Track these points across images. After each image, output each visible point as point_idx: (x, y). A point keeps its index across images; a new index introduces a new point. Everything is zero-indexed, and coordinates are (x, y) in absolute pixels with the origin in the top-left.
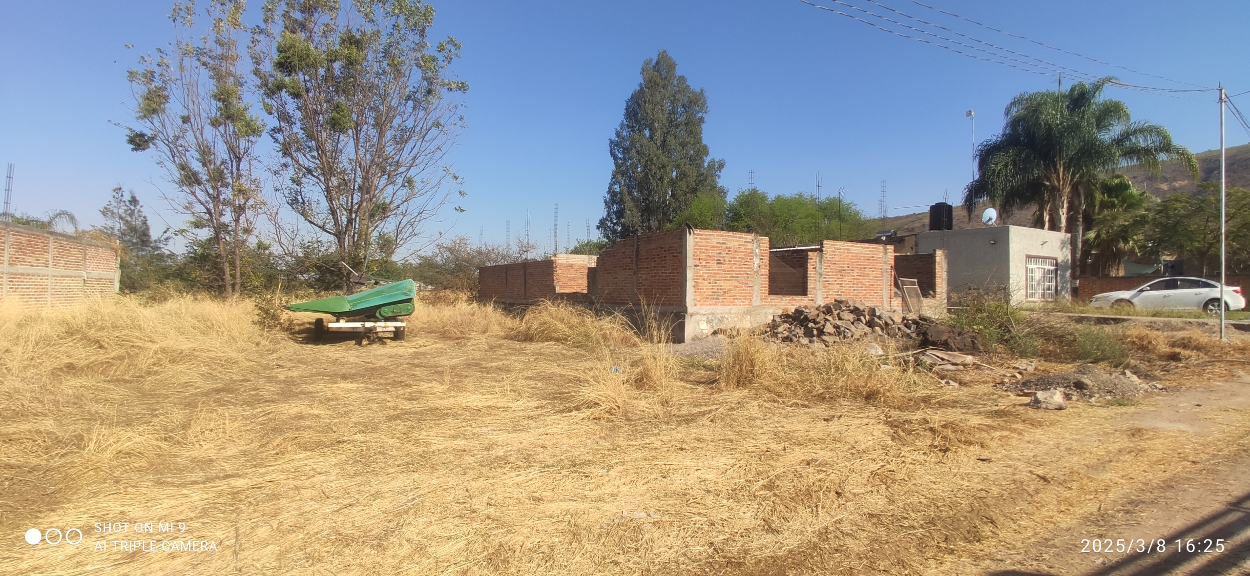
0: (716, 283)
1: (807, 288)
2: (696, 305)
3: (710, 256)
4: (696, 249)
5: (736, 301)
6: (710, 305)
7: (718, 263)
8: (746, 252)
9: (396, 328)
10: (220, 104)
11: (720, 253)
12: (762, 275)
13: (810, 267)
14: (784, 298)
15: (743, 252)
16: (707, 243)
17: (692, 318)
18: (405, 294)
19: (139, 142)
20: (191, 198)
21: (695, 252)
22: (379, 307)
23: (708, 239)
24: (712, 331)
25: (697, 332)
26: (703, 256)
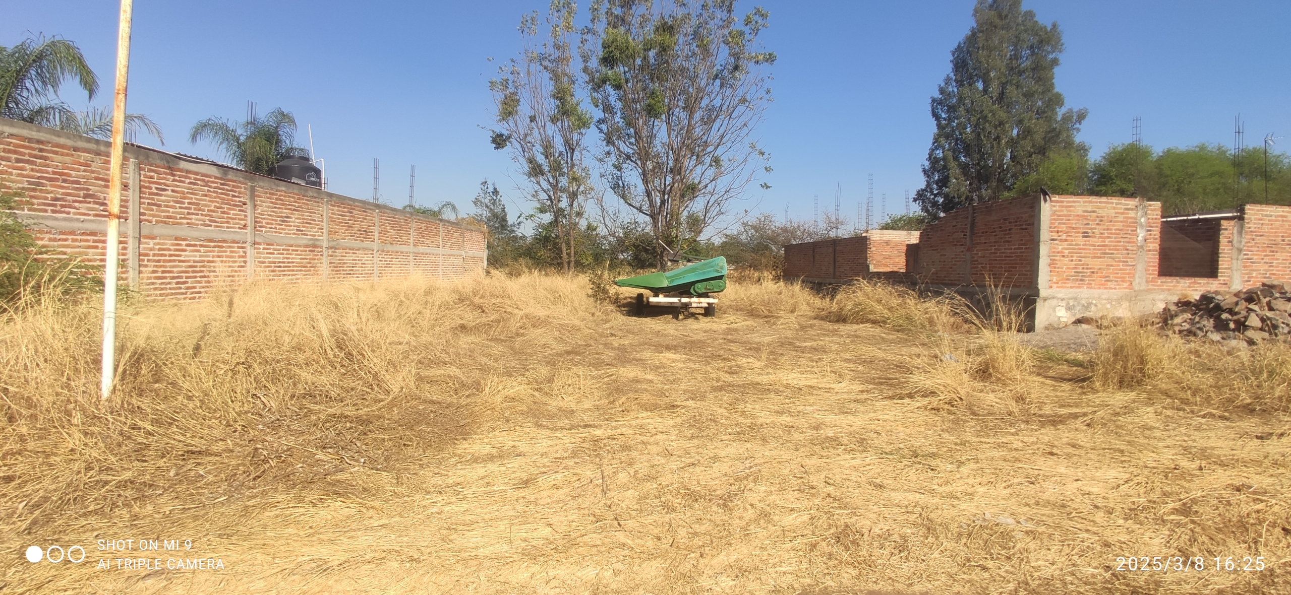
0: (1080, 261)
1: (1217, 269)
2: (1051, 287)
3: (1073, 228)
4: (1054, 219)
5: (1109, 283)
6: (1071, 287)
7: (1084, 237)
8: (1126, 222)
9: (708, 304)
10: (558, 102)
11: (1088, 224)
12: (1150, 251)
13: (1223, 240)
14: (1182, 281)
15: (1121, 222)
16: (1070, 211)
17: (1046, 303)
18: (717, 271)
19: (499, 141)
20: (537, 187)
21: (1052, 223)
22: (693, 283)
23: (1070, 206)
24: (1074, 319)
25: (1053, 320)
26: (1064, 228)
